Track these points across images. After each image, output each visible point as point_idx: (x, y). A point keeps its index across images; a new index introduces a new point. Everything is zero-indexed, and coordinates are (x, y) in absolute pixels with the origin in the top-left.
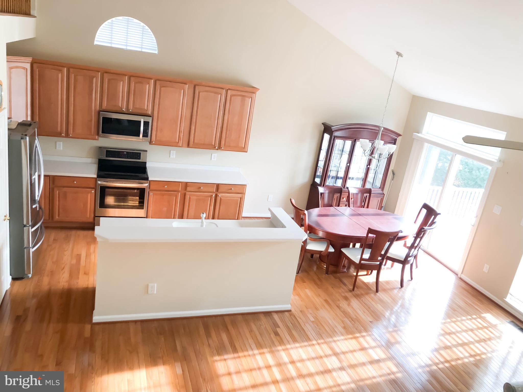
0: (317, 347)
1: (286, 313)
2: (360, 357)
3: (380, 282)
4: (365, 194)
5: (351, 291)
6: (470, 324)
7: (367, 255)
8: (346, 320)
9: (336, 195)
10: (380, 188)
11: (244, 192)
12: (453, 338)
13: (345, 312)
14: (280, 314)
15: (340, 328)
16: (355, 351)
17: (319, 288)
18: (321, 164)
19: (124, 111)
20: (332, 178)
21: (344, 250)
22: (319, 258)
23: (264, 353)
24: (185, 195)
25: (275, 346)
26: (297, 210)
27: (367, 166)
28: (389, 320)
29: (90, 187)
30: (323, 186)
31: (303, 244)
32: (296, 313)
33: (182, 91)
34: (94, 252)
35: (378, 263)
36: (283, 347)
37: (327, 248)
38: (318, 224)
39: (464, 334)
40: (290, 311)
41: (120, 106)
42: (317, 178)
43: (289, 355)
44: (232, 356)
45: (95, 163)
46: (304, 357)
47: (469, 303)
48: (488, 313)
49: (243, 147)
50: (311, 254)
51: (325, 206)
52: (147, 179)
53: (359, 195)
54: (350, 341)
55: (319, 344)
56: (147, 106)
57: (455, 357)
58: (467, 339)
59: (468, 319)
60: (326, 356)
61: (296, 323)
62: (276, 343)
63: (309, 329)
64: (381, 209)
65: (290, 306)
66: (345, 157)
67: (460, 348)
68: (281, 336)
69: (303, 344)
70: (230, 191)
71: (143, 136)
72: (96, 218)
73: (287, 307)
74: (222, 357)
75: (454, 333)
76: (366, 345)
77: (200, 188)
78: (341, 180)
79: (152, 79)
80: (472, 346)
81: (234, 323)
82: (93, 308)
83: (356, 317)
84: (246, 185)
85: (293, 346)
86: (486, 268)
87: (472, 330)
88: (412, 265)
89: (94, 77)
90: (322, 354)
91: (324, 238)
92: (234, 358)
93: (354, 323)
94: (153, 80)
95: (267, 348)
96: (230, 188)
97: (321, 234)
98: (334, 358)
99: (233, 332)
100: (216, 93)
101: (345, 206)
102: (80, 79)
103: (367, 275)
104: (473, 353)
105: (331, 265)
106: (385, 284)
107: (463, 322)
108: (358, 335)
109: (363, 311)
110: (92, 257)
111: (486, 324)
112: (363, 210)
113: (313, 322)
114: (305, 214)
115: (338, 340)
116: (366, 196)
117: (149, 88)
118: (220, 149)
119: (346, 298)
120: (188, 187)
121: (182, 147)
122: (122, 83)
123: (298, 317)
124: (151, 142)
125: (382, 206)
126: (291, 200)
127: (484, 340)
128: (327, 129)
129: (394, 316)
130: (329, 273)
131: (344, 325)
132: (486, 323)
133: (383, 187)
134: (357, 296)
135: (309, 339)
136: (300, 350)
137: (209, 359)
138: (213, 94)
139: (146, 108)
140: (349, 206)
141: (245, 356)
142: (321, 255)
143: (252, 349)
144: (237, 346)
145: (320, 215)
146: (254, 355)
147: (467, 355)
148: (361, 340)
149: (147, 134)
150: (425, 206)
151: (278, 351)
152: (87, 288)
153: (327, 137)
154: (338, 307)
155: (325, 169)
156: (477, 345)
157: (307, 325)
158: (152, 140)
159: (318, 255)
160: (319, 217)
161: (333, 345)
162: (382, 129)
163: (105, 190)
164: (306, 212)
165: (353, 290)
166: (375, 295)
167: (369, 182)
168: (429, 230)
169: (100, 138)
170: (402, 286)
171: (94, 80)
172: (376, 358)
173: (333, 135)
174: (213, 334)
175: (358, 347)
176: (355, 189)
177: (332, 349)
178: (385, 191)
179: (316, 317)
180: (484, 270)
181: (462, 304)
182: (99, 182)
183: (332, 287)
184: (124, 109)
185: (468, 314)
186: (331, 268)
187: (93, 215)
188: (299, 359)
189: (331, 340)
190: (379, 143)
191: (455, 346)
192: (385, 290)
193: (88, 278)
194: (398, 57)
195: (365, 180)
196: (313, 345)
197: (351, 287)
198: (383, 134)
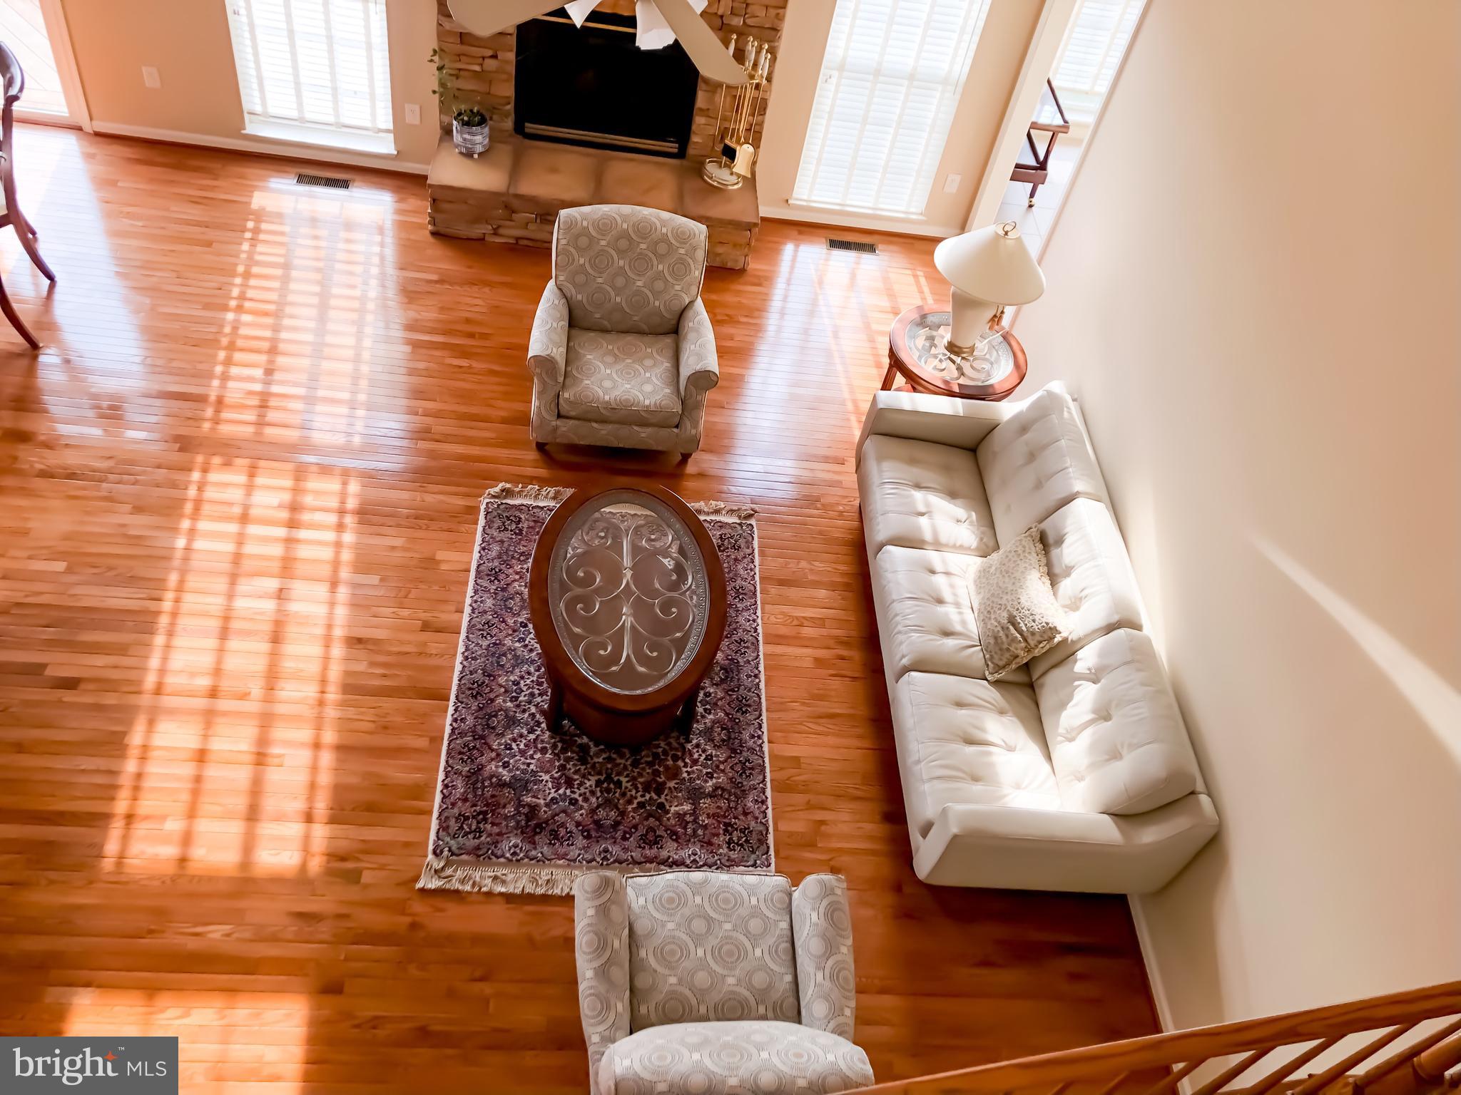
36: (147, 690)
43: (186, 689)
44: (114, 834)
55: (180, 590)
60: (230, 596)
61: (52, 613)
62: (112, 699)
68: (85, 677)
83: (112, 458)
85: (152, 665)
86: (151, 78)
90: (213, 622)
92: (128, 830)
93: (130, 477)
113: (68, 569)
146: (140, 775)
157: (74, 590)
179: (59, 553)
180: (147, 85)
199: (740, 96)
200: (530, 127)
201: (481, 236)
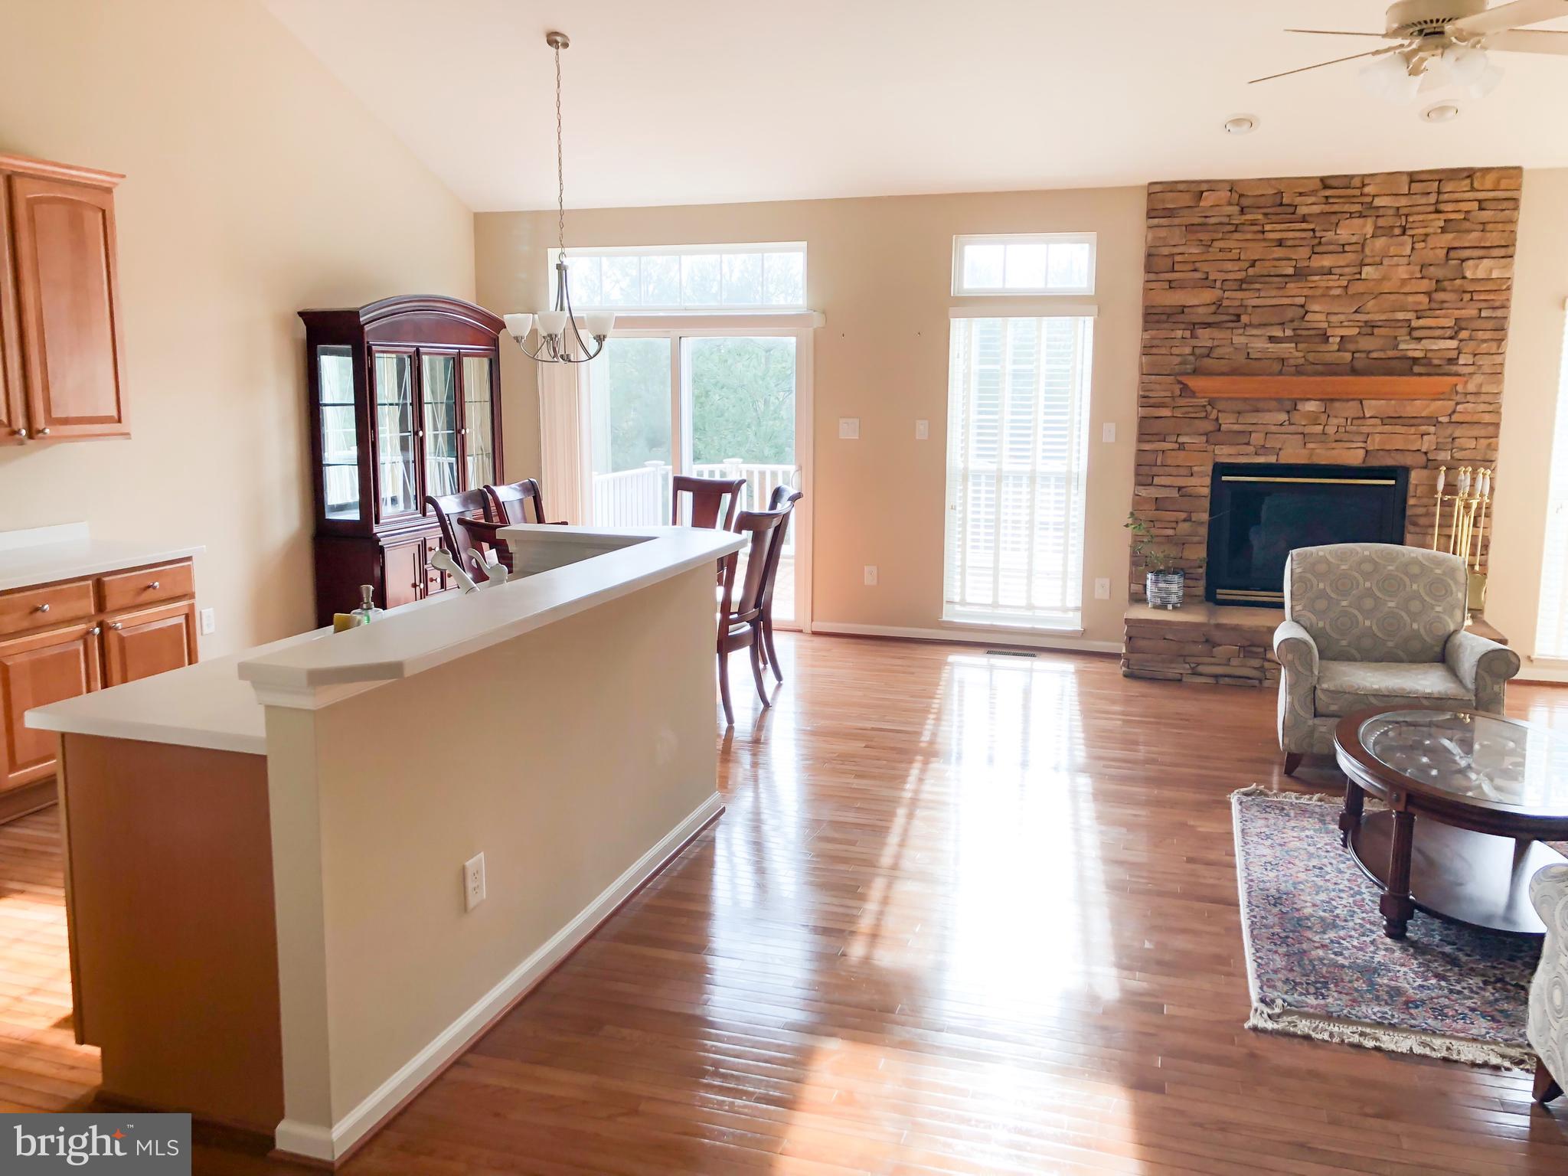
11: (191, 589)
30: (377, 519)
49: (116, 415)
70: (148, 595)
77: (39, 608)
86: (870, 576)
96: (143, 583)
118: (36, 436)
155: (368, 461)
173: (366, 340)
180: (866, 583)
195: (462, 480)
199: (1456, 536)
200: (1222, 594)
201: (1179, 677)
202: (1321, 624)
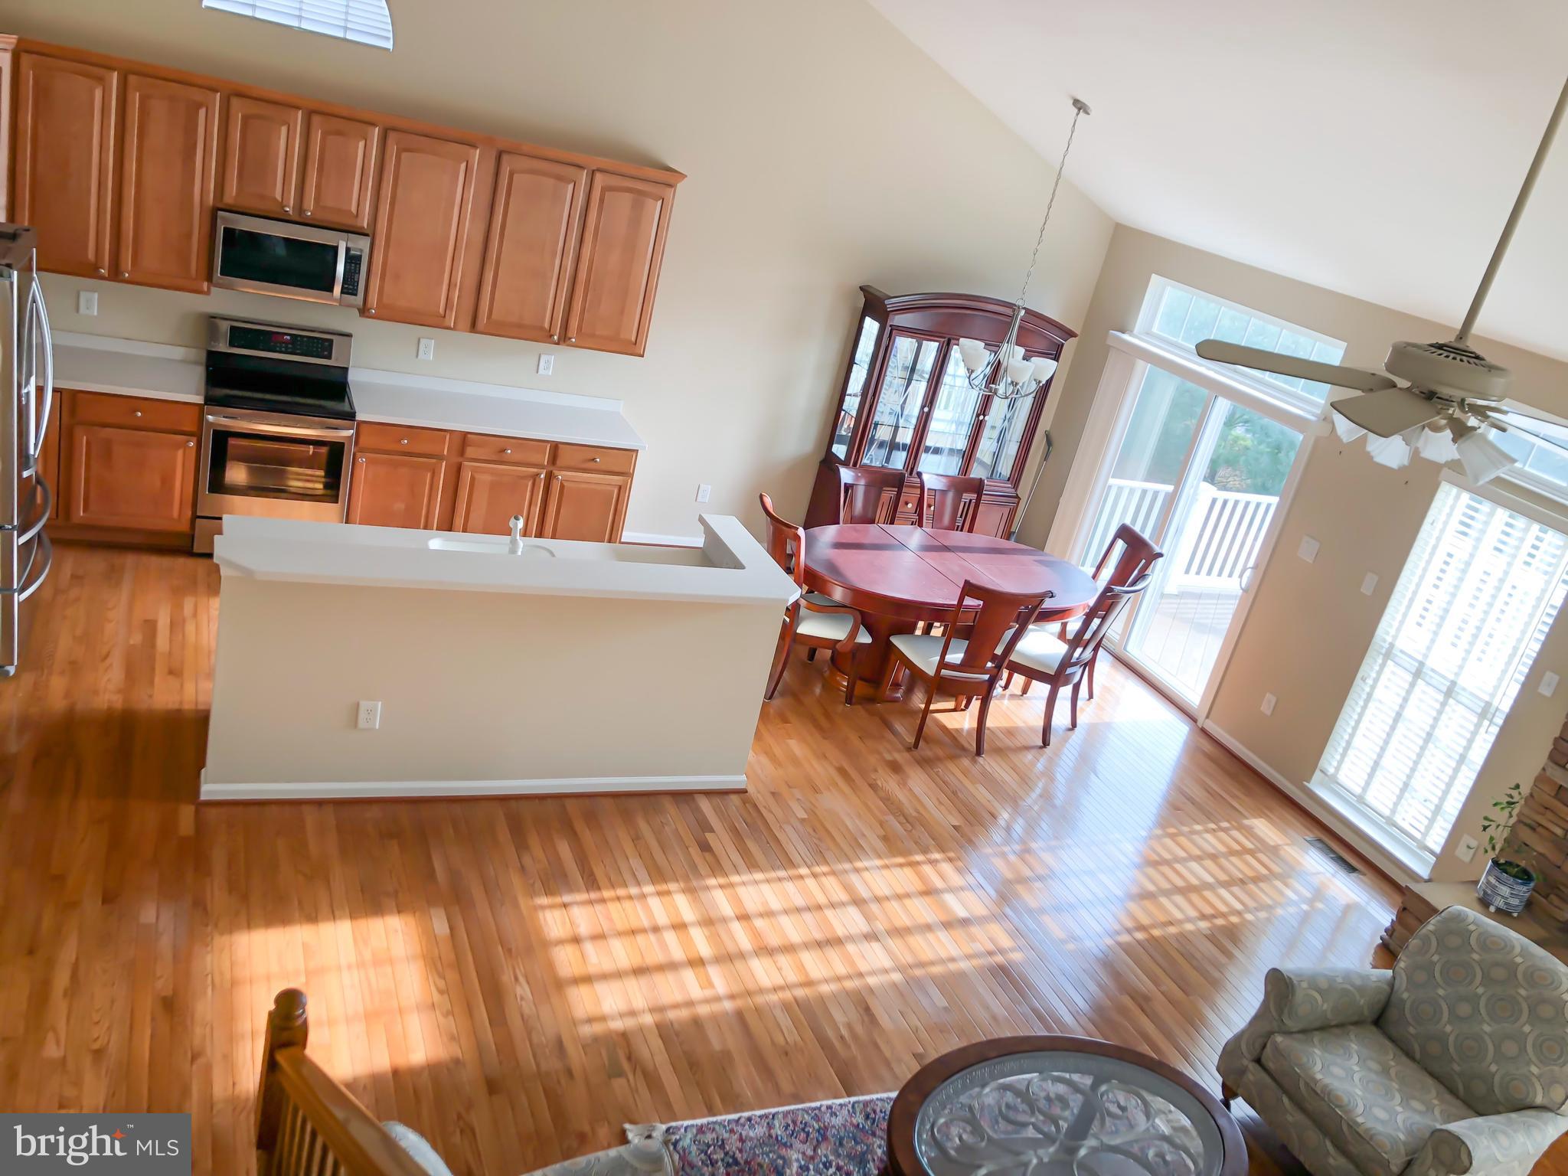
0: (811, 882)
1: (734, 798)
2: (922, 910)
3: (989, 729)
4: (964, 494)
5: (909, 749)
6: (1211, 842)
7: (955, 657)
8: (891, 820)
9: (888, 494)
10: (1009, 480)
11: (631, 471)
12: (1163, 875)
13: (889, 800)
14: (717, 800)
15: (872, 838)
16: (908, 896)
17: (824, 738)
18: (852, 404)
19: (289, 215)
20: (881, 445)
21: (898, 641)
22: (830, 662)
23: (668, 893)
24: (459, 469)
25: (700, 876)
26: (778, 525)
27: (978, 416)
28: (1008, 829)
29: (183, 431)
30: (855, 465)
31: (788, 620)
32: (761, 798)
33: (463, 166)
34: (195, 615)
35: (986, 677)
36: (722, 881)
37: (853, 634)
38: (832, 567)
39: (1194, 865)
40: (745, 791)
41: (275, 199)
42: (839, 443)
43: (737, 901)
44: (583, 896)
45: (196, 363)
46: (775, 905)
47: (1216, 792)
48: (1262, 817)
49: (633, 339)
50: (810, 649)
51: (853, 520)
52: (351, 416)
53: (950, 496)
54: (897, 871)
55: (815, 876)
56: (358, 202)
57: (1163, 918)
58: (1198, 878)
59: (1207, 831)
60: (833, 906)
61: (759, 823)
62: (703, 869)
63: (793, 842)
64: (1008, 539)
65: (744, 777)
66: (920, 388)
67: (1179, 899)
68: (716, 853)
69: (773, 875)
70: (591, 465)
71: (342, 292)
72: (198, 520)
73: (738, 780)
74: (558, 900)
75: (1167, 862)
76: (939, 883)
77: (503, 451)
78: (904, 454)
79: (374, 125)
80: (1208, 894)
81: (592, 819)
82: (201, 763)
83: (919, 813)
84: (637, 451)
85: (746, 877)
86: (1267, 705)
87: (1214, 857)
88: (1076, 688)
89: (199, 106)
90: (821, 899)
91: (844, 606)
92: (591, 902)
93: (910, 828)
94: (377, 129)
95: (677, 881)
96: (591, 457)
97: (838, 594)
98: (853, 912)
99: (587, 837)
100: (559, 178)
101: (912, 524)
102: (159, 109)
103: (954, 710)
104: (1208, 911)
105: (861, 679)
106: (1001, 735)
107: (1195, 837)
108: (919, 858)
109: (938, 799)
110: (190, 628)
111: (1252, 843)
112: (959, 538)
113: (803, 821)
114: (798, 538)
115: (867, 869)
116: (971, 501)
117: (364, 151)
118: (564, 341)
119: (895, 768)
120: (470, 446)
121: (454, 329)
122: (284, 129)
123: (765, 807)
124: (364, 311)
125: (1013, 530)
126: (761, 497)
127: (1242, 881)
128: (873, 304)
129: (1020, 821)
130: (854, 700)
131: (884, 830)
132: (1250, 842)
133: (1016, 477)
134: (925, 763)
135: (791, 864)
136: (766, 888)
137: (523, 902)
138: (552, 181)
139: (354, 209)
140: (921, 525)
141: (618, 899)
142: (837, 650)
143: (638, 884)
144: (599, 873)
145: (839, 545)
146: (643, 896)
147: (1193, 913)
148: (927, 869)
149: (354, 286)
150: (1125, 533)
151: (708, 888)
152: (179, 711)
153: (871, 326)
154: (873, 786)
155: (861, 420)
156: (1223, 892)
157: (788, 829)
158: (369, 305)
159: (829, 652)
160: (836, 550)
161: (854, 878)
162: (1023, 312)
163: (226, 442)
164: (801, 532)
165: (916, 745)
166: (974, 762)
167: (982, 463)
168: (1127, 596)
169: (214, 290)
170: (1046, 743)
171: (202, 112)
172: (962, 913)
173: (889, 323)
174: (534, 841)
175: (920, 887)
176: (940, 478)
177: (848, 888)
178: (1024, 490)
179: (812, 811)
180: (1262, 708)
181: (1198, 793)
182: (210, 418)
183: (860, 737)
184: (288, 209)
185: (1209, 819)
186: (861, 689)
187: (189, 513)
188: (761, 909)
189: (847, 866)
190: (1013, 354)
191: (1167, 893)
192: (999, 751)
193: (182, 686)
194: (1077, 114)
195: (968, 456)
196: (801, 877)
197: (911, 740)
198: (1024, 328)
202: (1405, 995)
